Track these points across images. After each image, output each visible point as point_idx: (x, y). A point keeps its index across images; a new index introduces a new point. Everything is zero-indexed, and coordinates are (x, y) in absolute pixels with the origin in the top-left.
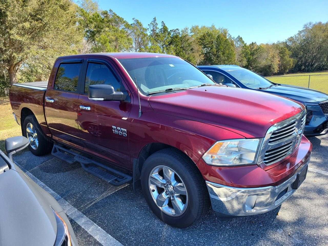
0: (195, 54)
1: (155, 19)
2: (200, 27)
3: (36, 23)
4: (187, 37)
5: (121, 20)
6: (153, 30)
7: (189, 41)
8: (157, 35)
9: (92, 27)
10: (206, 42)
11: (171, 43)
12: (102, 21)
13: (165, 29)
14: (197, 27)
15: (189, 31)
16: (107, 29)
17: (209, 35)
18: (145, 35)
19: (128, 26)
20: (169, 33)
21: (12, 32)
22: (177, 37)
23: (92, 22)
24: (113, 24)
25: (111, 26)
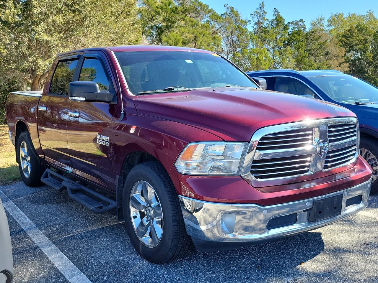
0: (331, 62)
1: (262, 5)
2: (345, 16)
3: (71, 15)
4: (317, 34)
5: (205, 8)
6: (258, 23)
7: (321, 41)
8: (265, 31)
9: (159, 21)
10: (354, 40)
11: (288, 43)
12: (175, 11)
13: (278, 21)
14: (340, 16)
15: (326, 23)
16: (182, 23)
17: (361, 29)
18: (243, 31)
19: (215, 17)
20: (286, 28)
21: (39, 29)
22: (298, 33)
23: (159, 13)
24: (193, 15)
25: (187, 19)
